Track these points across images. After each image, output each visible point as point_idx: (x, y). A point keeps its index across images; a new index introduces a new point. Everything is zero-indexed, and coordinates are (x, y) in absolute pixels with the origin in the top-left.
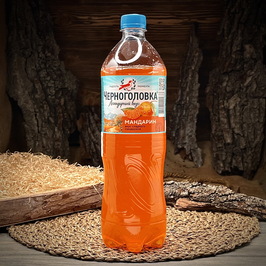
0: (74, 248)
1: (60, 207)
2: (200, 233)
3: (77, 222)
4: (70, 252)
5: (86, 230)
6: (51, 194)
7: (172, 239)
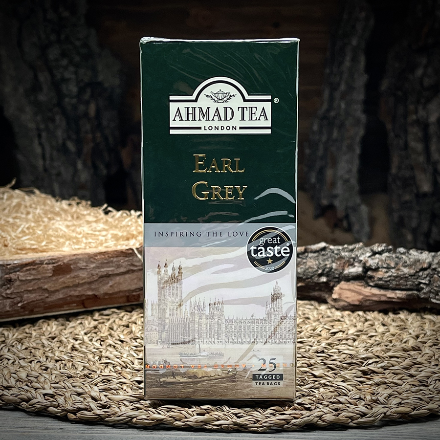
0: (54, 388)
1: (47, 295)
2: (393, 359)
3: (85, 331)
4: (40, 399)
5: (104, 347)
6: (25, 261)
7: (321, 371)
